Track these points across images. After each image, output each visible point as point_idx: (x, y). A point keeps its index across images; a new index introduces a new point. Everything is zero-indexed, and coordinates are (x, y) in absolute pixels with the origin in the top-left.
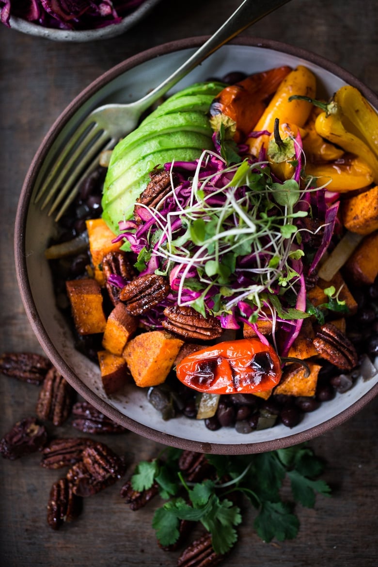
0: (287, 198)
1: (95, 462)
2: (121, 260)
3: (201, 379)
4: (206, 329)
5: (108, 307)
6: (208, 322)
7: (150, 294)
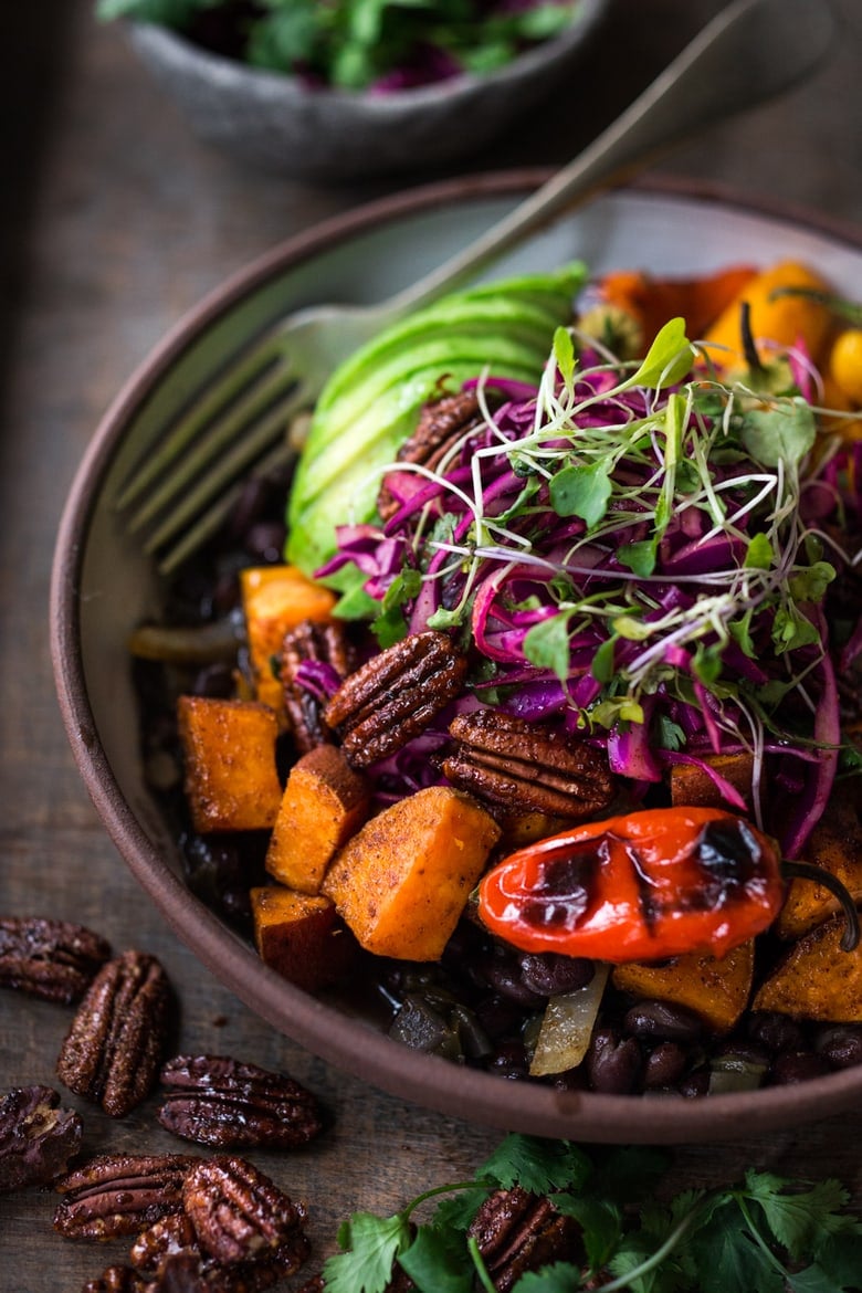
0: (783, 445)
1: (220, 1200)
2: (332, 638)
3: (550, 912)
4: (568, 776)
5: (287, 751)
6: (573, 755)
7: (413, 683)
